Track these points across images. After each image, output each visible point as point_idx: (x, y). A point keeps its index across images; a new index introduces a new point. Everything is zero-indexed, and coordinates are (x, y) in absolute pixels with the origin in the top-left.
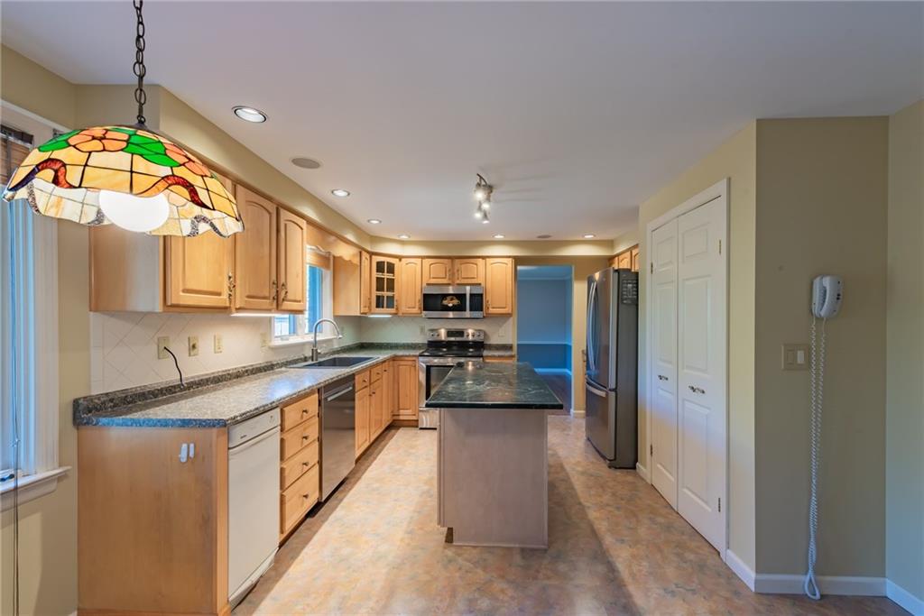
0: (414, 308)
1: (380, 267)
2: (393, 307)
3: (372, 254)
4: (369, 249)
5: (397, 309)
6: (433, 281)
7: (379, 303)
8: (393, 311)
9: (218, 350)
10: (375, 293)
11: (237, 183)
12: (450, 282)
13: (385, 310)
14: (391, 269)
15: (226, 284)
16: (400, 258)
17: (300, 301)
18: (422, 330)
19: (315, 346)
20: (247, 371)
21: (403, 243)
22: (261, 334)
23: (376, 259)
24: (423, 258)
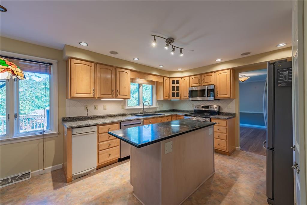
0: (187, 96)
1: (173, 82)
2: (179, 97)
3: (170, 78)
4: (168, 76)
5: (181, 97)
6: (193, 85)
7: (173, 95)
8: (179, 98)
9: (105, 109)
10: (171, 92)
11: (96, 64)
12: (200, 85)
13: (175, 97)
14: (178, 82)
15: (92, 91)
16: (181, 78)
17: (127, 95)
18: (193, 105)
19: (143, 109)
20: (114, 115)
21: (182, 72)
22: (122, 105)
23: (171, 80)
24: (189, 76)
